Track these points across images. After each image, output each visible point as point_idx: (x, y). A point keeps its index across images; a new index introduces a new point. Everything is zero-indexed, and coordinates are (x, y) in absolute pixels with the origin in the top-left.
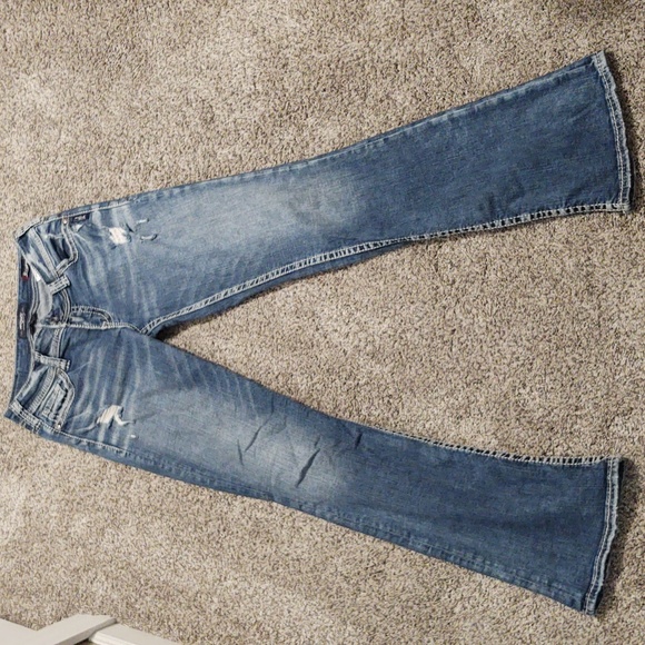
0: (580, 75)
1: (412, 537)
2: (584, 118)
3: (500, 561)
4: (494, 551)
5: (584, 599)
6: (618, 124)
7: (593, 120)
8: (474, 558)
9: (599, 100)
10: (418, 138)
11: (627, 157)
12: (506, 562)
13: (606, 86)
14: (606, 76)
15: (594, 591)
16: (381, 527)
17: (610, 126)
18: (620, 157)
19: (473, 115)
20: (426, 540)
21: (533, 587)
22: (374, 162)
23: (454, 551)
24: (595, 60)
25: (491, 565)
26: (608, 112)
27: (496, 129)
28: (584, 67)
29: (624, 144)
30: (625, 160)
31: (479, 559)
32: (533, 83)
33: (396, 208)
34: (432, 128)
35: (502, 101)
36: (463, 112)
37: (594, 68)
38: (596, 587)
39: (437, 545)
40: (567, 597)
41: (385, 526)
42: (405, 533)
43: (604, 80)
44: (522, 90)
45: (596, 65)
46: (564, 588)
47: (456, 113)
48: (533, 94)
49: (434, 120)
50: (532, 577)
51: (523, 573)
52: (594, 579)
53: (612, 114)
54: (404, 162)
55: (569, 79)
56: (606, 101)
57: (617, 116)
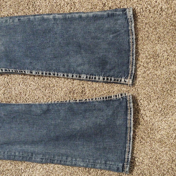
0: (119, 15)
1: (34, 155)
2: (117, 36)
3: (80, 158)
4: (76, 153)
5: (123, 166)
6: (133, 42)
7: (121, 38)
8: (67, 159)
9: (125, 29)
10: (36, 23)
11: (134, 58)
12: (83, 157)
13: (130, 23)
14: (131, 19)
15: (128, 161)
16: (17, 154)
17: (129, 43)
18: (131, 58)
19: (65, 19)
20: (41, 156)
21: (98, 166)
22: (10, 29)
23: (56, 158)
24: (127, 10)
25: (76, 160)
26: (129, 36)
27: (74, 29)
28: (122, 12)
29: (134, 53)
30: (133, 59)
31: (69, 159)
32: (97, 13)
33: (20, 54)
34: (44, 20)
35: (80, 17)
36: (61, 16)
37: (126, 14)
38: (128, 159)
39: (47, 156)
40: (115, 167)
41: (19, 153)
42: (30, 154)
43: (129, 20)
44: (91, 14)
45: (127, 13)
46: (113, 163)
47: (57, 16)
48: (96, 18)
49: (45, 16)
50: (97, 161)
51: (92, 161)
52: (126, 155)
53: (131, 37)
54: (25, 32)
55: (114, 16)
56: (128, 30)
57: (133, 38)
